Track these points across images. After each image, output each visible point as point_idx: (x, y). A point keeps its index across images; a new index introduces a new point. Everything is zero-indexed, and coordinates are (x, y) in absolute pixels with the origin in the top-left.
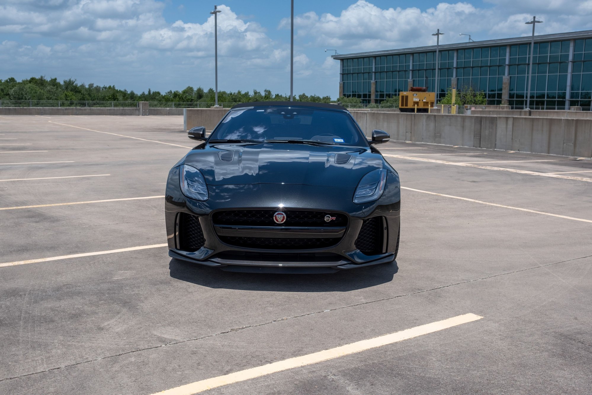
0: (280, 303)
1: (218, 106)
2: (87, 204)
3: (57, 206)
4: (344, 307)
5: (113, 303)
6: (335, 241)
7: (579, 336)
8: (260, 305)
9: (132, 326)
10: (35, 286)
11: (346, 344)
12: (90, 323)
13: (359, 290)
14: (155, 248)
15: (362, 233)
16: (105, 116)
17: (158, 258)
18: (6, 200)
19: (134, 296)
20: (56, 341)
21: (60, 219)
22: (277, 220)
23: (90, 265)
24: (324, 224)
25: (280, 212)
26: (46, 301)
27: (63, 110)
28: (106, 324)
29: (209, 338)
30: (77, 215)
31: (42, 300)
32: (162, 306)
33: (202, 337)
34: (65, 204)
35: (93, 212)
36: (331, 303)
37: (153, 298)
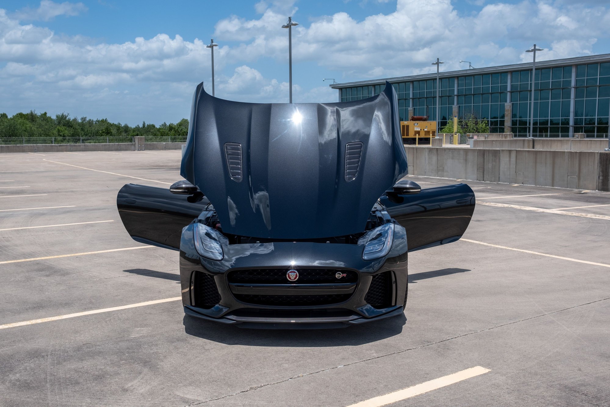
0: (295, 359)
2: (95, 255)
3: (65, 257)
4: (356, 362)
5: (134, 363)
6: (346, 297)
7: (583, 388)
8: (275, 362)
9: (154, 387)
10: (56, 346)
11: (361, 401)
12: (114, 385)
13: (371, 344)
14: (167, 302)
15: (372, 288)
16: (99, 151)
17: (172, 313)
18: (13, 252)
19: (153, 355)
20: (84, 404)
21: (70, 272)
22: (290, 278)
23: (106, 322)
24: (336, 280)
25: (292, 270)
26: (68, 362)
27: (57, 146)
28: (130, 385)
29: (230, 397)
30: (87, 268)
31: (65, 361)
32: (182, 365)
33: (223, 396)
34: (73, 255)
35: (101, 263)
36: (344, 359)
37: (171, 357)
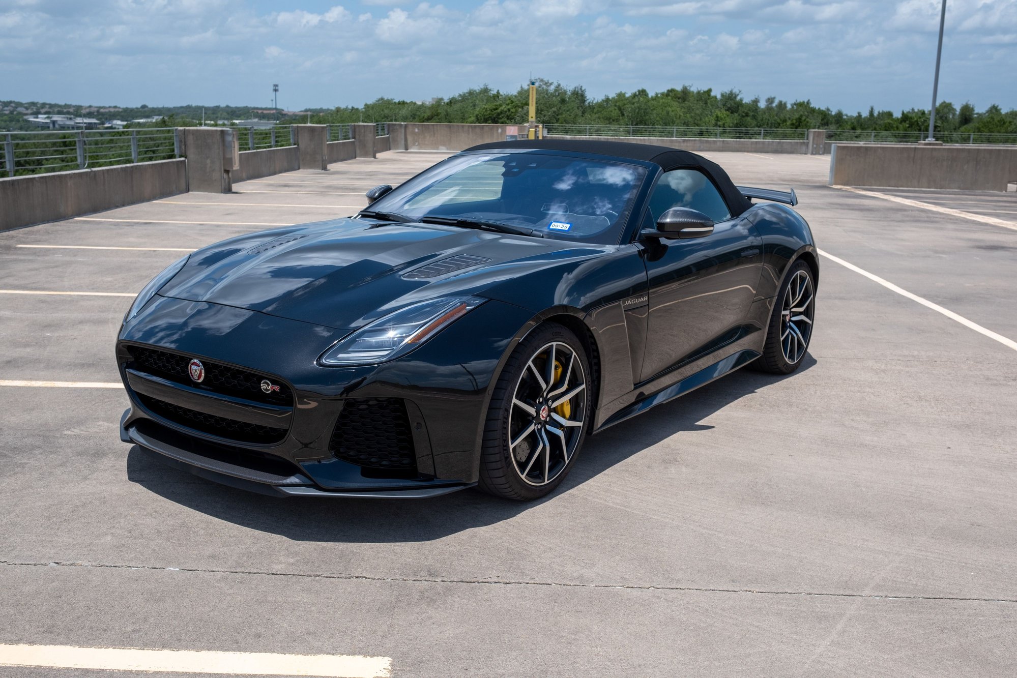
1: (934, 139)
